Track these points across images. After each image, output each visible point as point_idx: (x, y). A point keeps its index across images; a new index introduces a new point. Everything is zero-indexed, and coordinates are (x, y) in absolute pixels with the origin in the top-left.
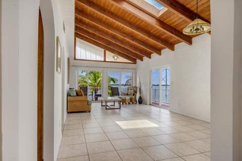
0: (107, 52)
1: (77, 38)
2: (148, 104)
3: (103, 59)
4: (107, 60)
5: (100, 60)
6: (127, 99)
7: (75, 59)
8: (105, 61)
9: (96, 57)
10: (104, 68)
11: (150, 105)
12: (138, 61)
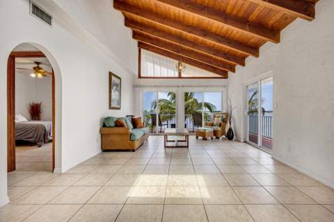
1: (142, 50)
2: (242, 140)
3: (177, 75)
4: (183, 75)
5: (173, 76)
6: (207, 131)
7: (140, 77)
8: (180, 77)
9: (168, 73)
11: (245, 142)
12: (230, 73)
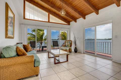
0: (50, 15)
1: (26, 1)
2: (83, 53)
5: (45, 21)
8: (49, 22)
10: (49, 27)
11: (84, 53)
